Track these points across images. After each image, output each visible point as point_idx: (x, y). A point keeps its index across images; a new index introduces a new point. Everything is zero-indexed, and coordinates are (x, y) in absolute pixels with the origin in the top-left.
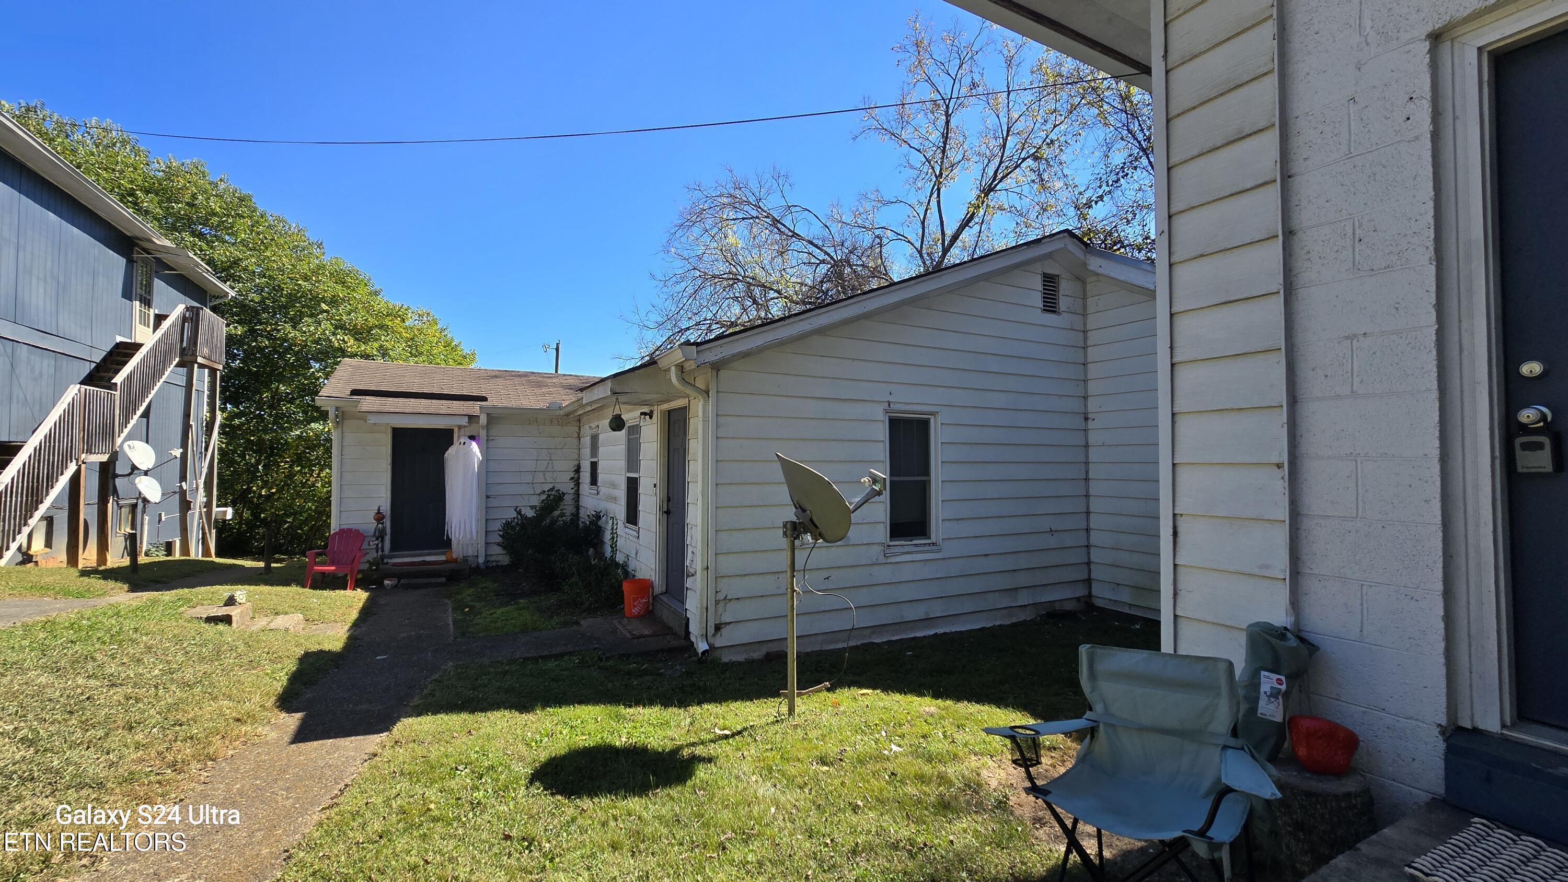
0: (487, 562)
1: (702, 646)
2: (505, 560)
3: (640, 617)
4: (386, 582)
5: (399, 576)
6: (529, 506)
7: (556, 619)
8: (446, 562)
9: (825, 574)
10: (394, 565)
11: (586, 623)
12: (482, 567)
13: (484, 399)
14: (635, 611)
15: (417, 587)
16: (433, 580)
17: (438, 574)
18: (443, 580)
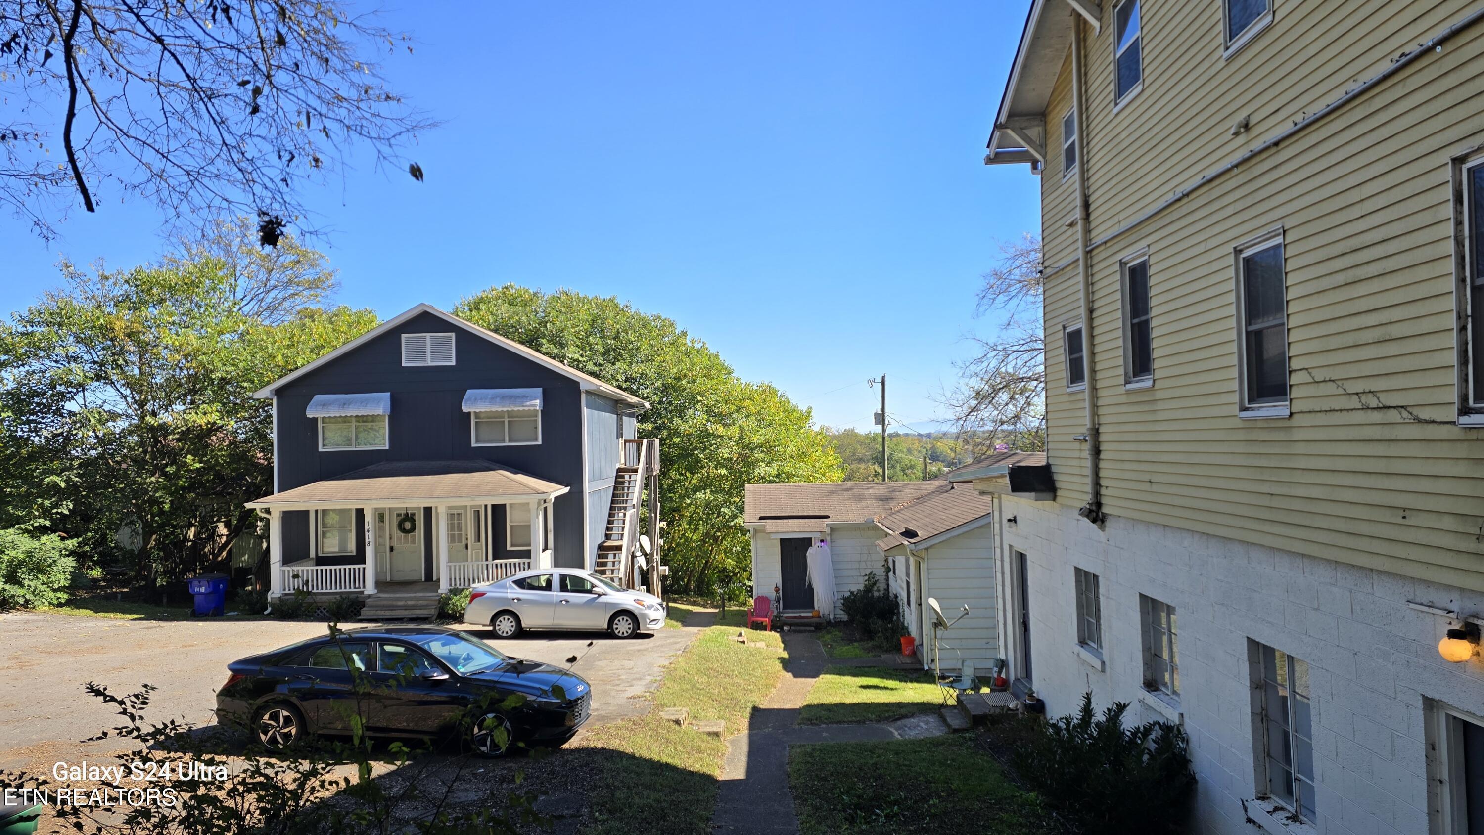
0: (835, 618)
1: (926, 668)
2: (844, 617)
3: (909, 655)
4: (785, 628)
5: (791, 625)
6: (857, 585)
7: (870, 654)
8: (813, 617)
9: (987, 641)
10: (786, 618)
11: (884, 656)
12: (832, 621)
13: (827, 517)
14: (907, 652)
15: (800, 632)
16: (808, 628)
17: (809, 625)
18: (813, 628)
